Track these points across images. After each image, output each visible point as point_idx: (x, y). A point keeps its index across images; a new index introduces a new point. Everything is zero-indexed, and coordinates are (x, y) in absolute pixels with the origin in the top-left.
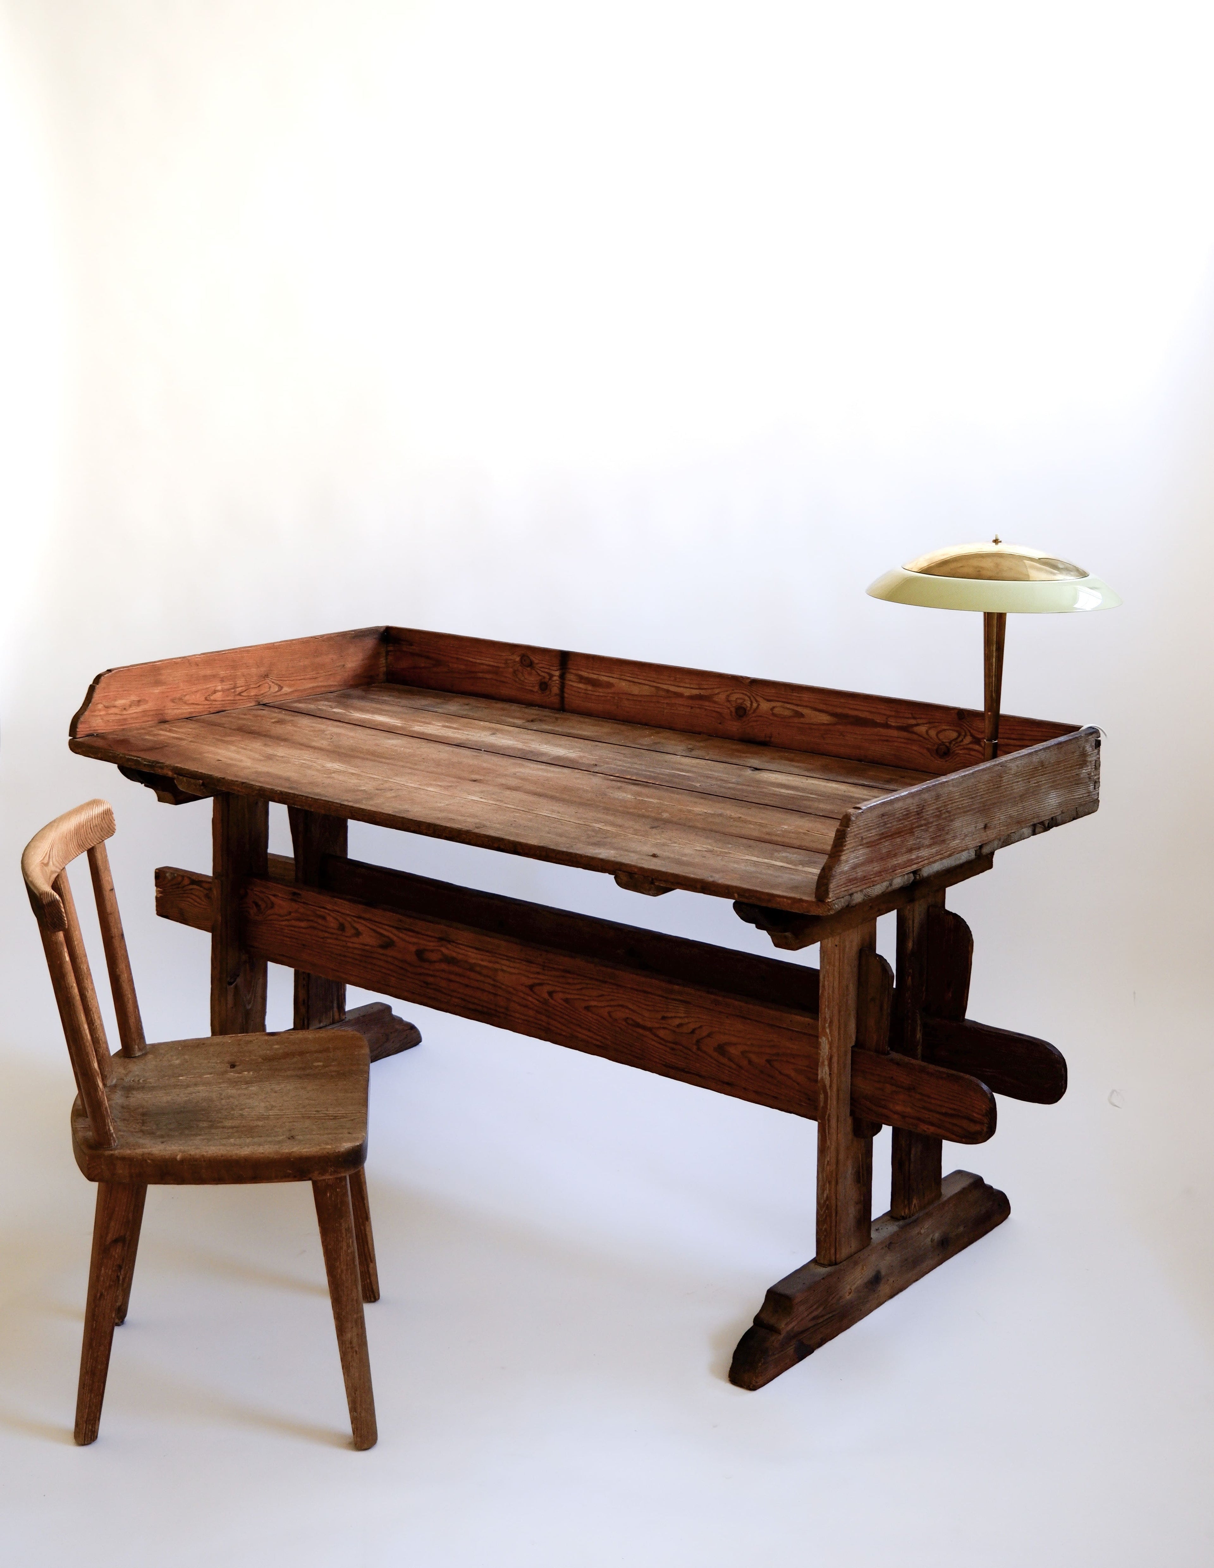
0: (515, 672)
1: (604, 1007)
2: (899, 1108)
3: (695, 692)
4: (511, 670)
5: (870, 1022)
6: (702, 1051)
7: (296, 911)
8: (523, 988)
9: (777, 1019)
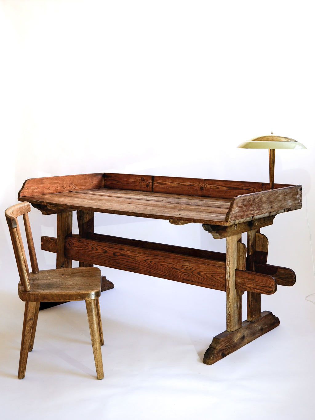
0: (139, 183)
1: (166, 264)
2: (249, 286)
3: (189, 184)
5: (241, 262)
6: (193, 274)
7: (80, 245)
8: (143, 261)
9: (214, 264)
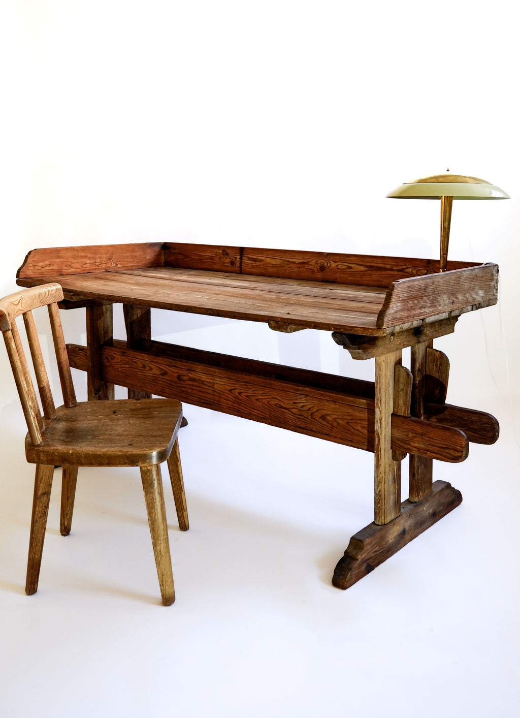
0: (220, 258)
1: (265, 399)
2: (416, 445)
3: (302, 261)
4: (218, 257)
5: (401, 402)
6: (314, 419)
7: (124, 360)
8: (227, 391)
9: (352, 402)
